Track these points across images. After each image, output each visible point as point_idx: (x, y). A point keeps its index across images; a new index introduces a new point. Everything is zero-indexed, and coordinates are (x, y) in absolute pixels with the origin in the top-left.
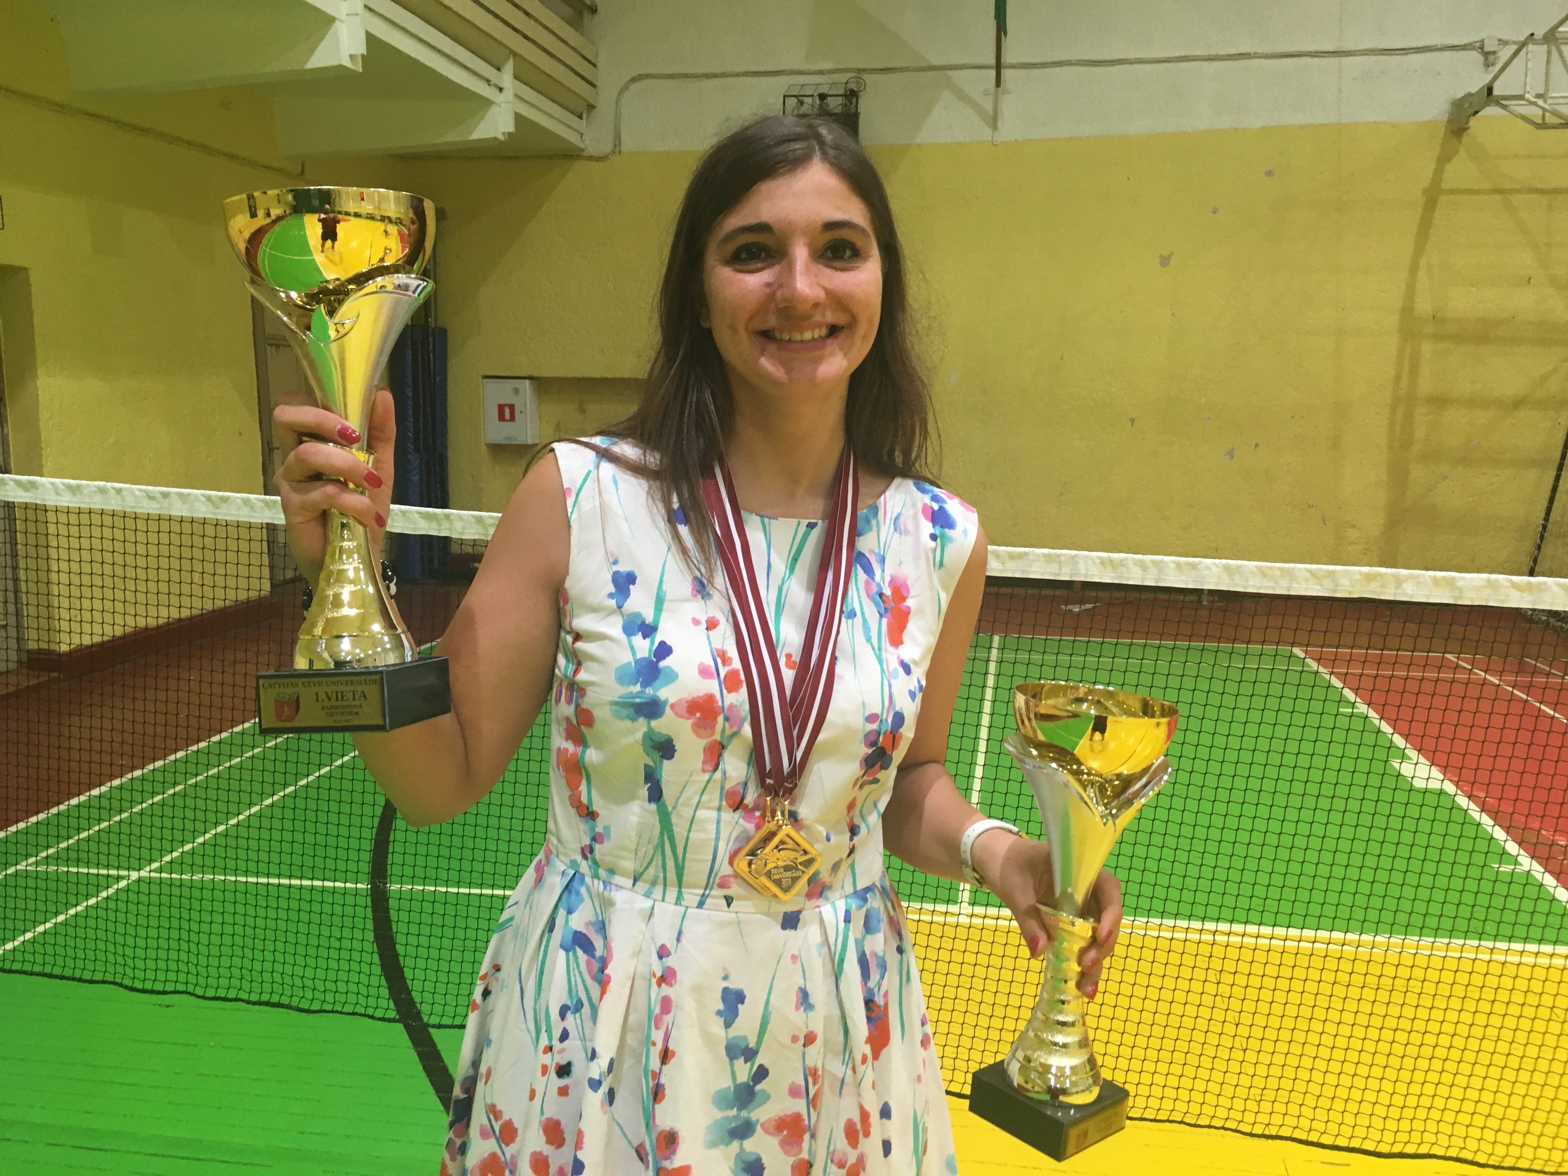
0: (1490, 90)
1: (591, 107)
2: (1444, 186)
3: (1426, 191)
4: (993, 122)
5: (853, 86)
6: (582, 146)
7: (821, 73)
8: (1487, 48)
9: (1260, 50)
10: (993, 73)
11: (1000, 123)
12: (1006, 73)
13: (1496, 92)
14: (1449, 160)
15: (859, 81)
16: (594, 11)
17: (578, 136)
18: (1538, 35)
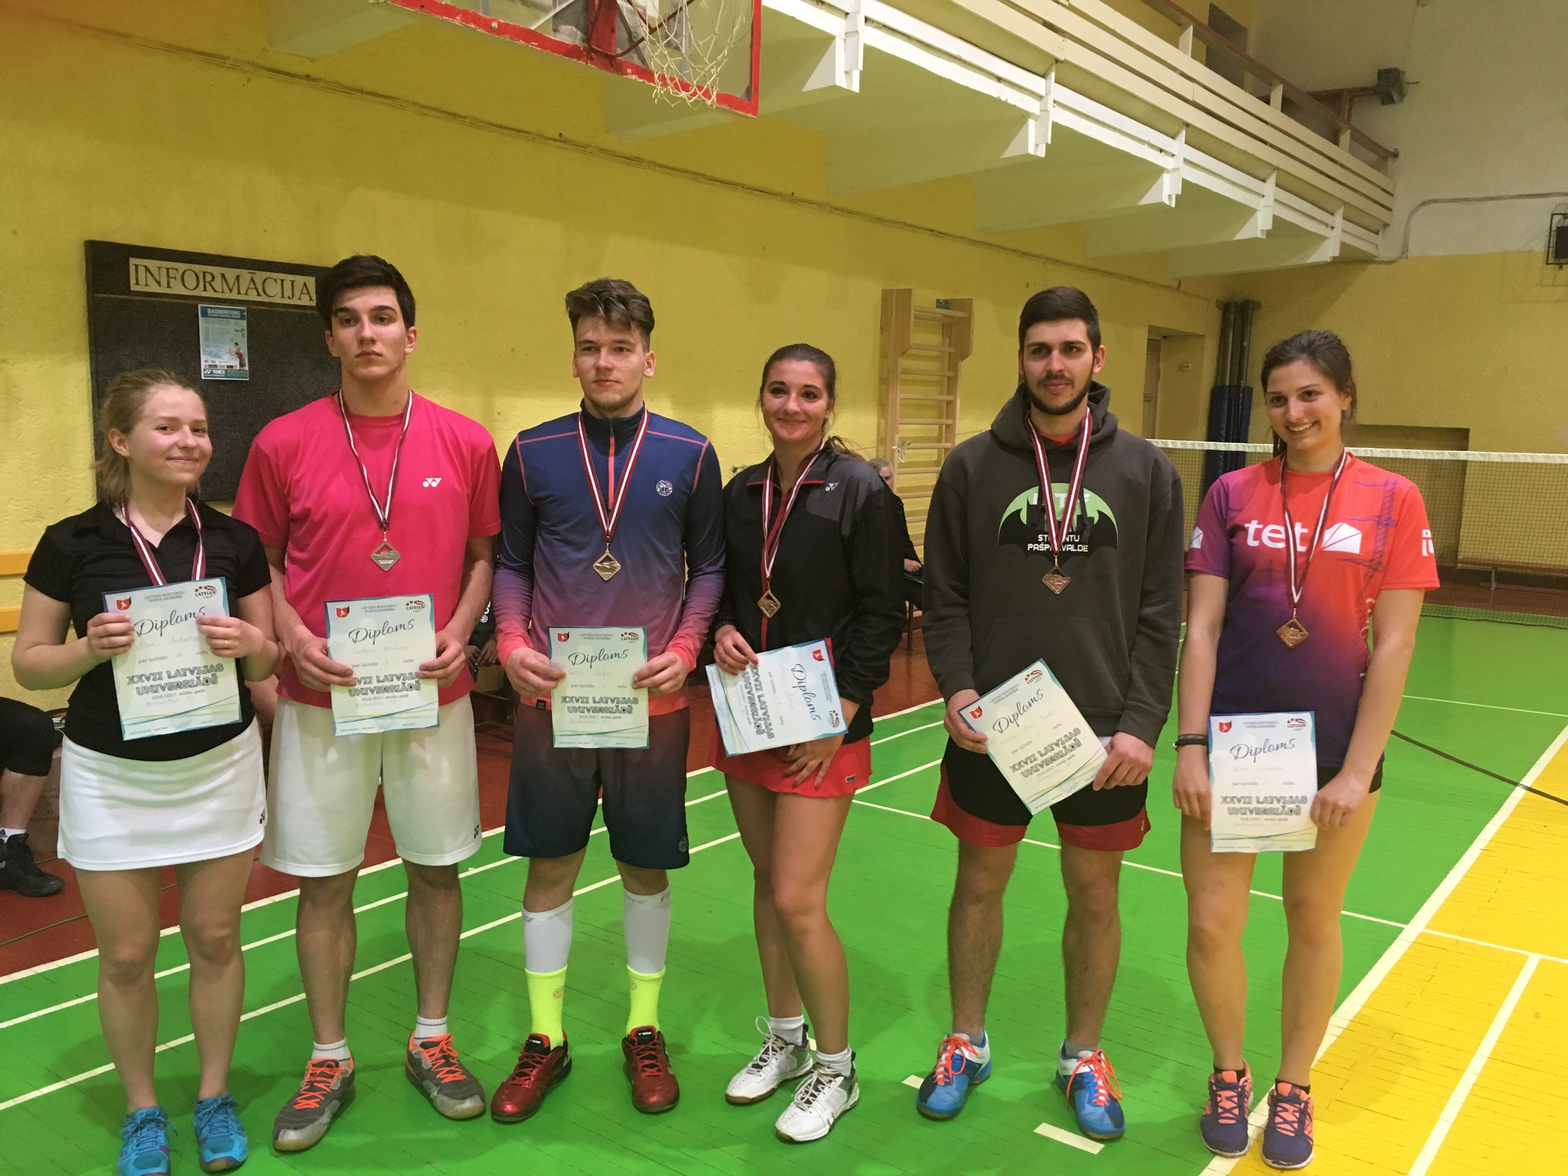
1: (1386, 225)
6: (1376, 254)
16: (1396, 155)
17: (1374, 247)
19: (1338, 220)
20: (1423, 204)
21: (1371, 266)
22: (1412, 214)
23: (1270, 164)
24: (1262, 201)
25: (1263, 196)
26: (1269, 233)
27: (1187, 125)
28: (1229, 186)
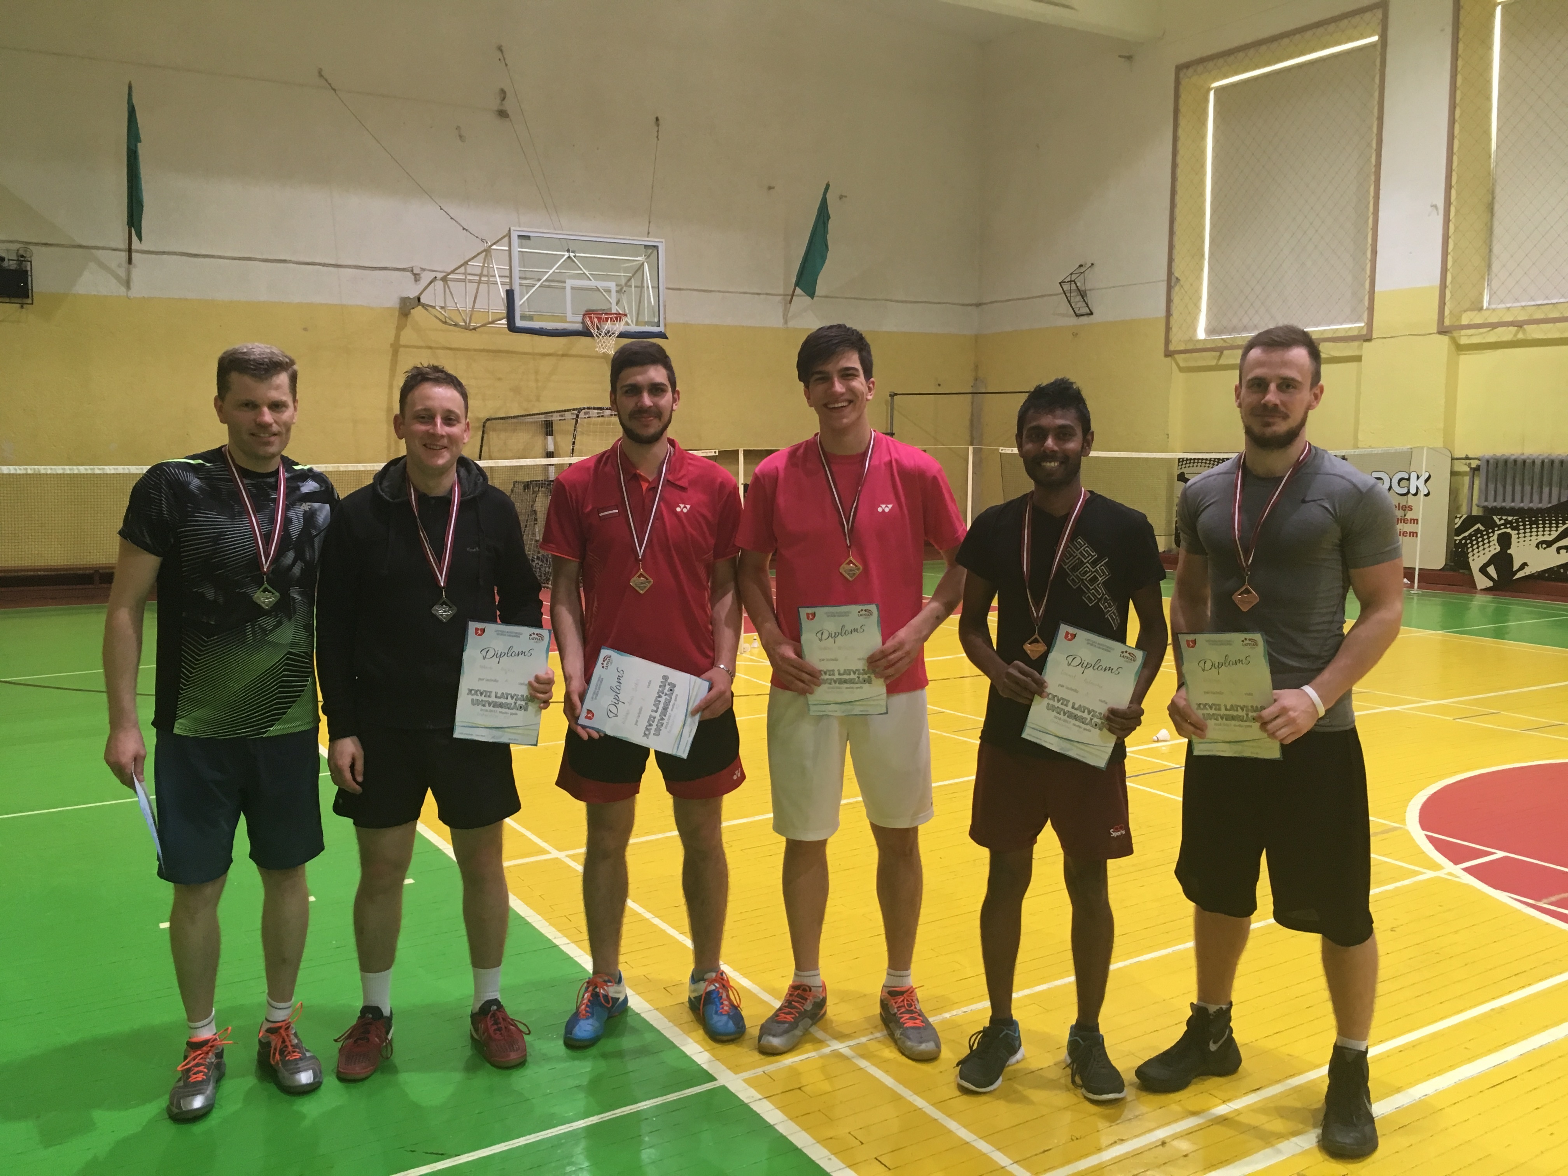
0: (419, 299)
2: (402, 343)
3: (392, 345)
4: (128, 284)
5: (21, 252)
8: (415, 272)
9: (293, 259)
10: (124, 255)
11: (132, 287)
12: (134, 255)
13: (422, 301)
14: (402, 329)
15: (26, 250)
18: (440, 275)
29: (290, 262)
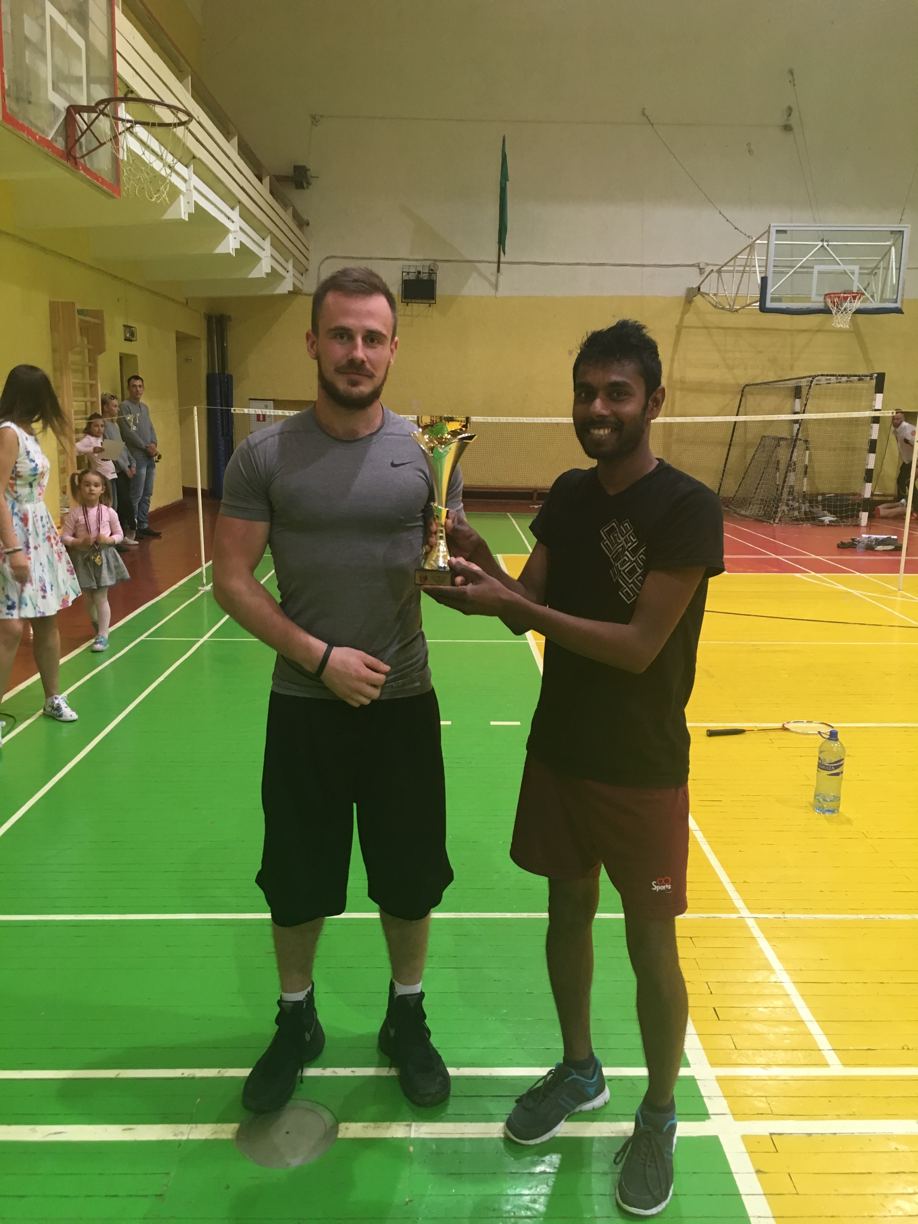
0: (699, 289)
1: (307, 270)
2: (684, 324)
3: (677, 327)
4: (496, 287)
5: (432, 267)
6: (302, 289)
7: (417, 260)
8: (701, 267)
9: (610, 262)
10: (496, 265)
11: (499, 289)
12: (501, 265)
13: (701, 290)
14: (686, 313)
15: (435, 265)
16: (308, 224)
17: (301, 284)
18: (716, 268)
19: (290, 267)
20: (327, 258)
21: (299, 296)
22: (321, 263)
23: (269, 229)
24: (264, 252)
25: (264, 250)
26: (267, 274)
27: (240, 202)
28: (252, 242)
29: (608, 264)
